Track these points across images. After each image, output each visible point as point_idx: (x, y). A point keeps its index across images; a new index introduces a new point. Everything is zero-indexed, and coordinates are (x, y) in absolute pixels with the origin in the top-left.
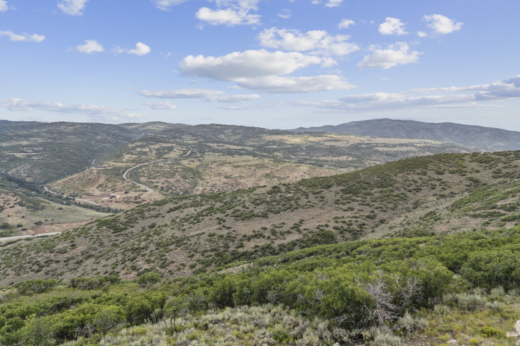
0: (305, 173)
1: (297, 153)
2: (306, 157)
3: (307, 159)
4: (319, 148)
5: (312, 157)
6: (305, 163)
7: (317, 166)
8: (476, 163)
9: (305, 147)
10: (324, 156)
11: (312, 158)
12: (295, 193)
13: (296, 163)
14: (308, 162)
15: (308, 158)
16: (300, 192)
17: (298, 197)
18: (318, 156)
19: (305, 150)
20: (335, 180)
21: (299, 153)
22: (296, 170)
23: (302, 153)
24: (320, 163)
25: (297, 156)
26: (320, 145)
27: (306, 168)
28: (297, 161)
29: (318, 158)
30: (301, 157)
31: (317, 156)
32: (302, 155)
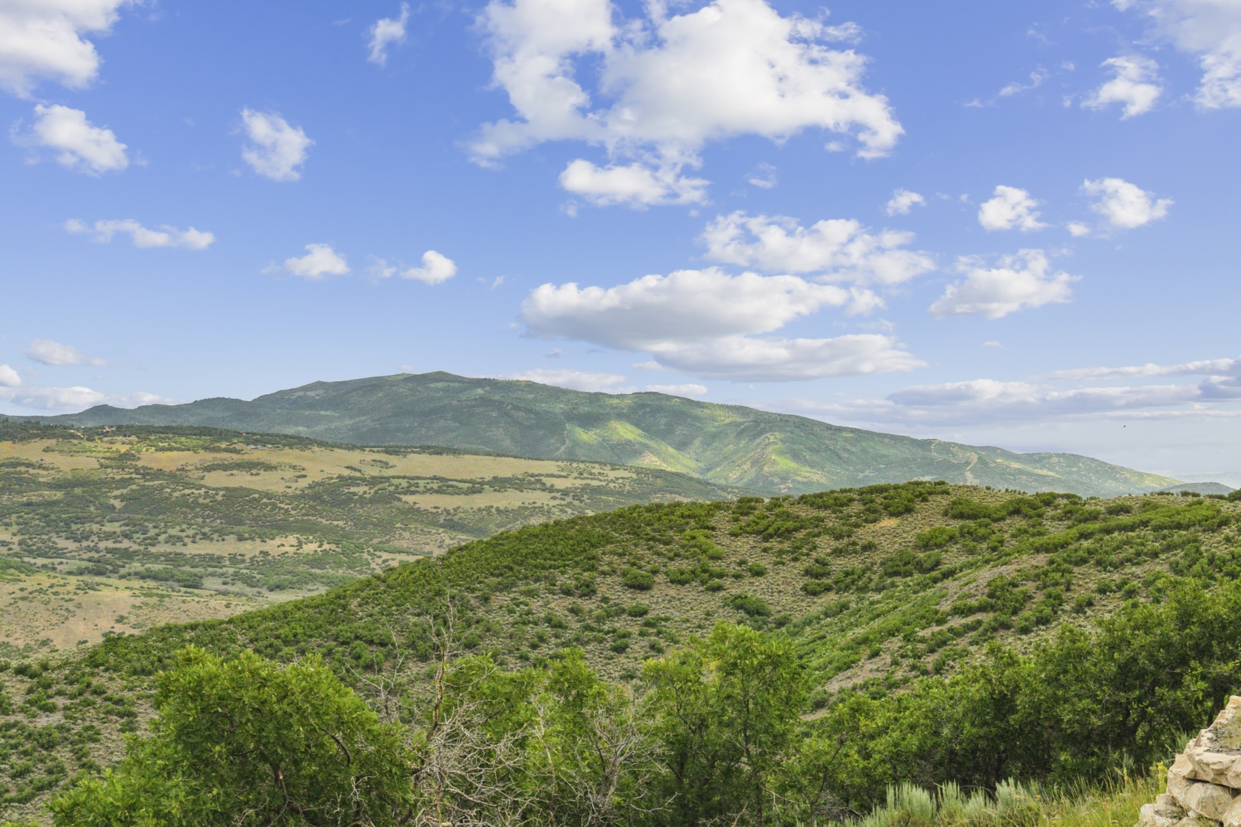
0: (121, 620)
1: (87, 527)
2: (126, 544)
3: (128, 555)
4: (184, 503)
5: (154, 541)
6: (123, 571)
7: (175, 585)
8: (751, 540)
9: (122, 498)
10: (205, 536)
11: (153, 550)
12: (76, 706)
13: (81, 572)
14: (136, 566)
15: (135, 547)
16: (99, 700)
17: (87, 729)
18: (180, 539)
19: (120, 511)
20: (252, 634)
21: (95, 527)
22: (79, 606)
23: (109, 528)
24: (187, 568)
25: (87, 538)
26: (187, 485)
27: (128, 593)
28: (84, 564)
29: (179, 548)
30: (102, 545)
31: (173, 540)
32: (108, 536)
